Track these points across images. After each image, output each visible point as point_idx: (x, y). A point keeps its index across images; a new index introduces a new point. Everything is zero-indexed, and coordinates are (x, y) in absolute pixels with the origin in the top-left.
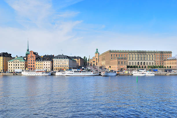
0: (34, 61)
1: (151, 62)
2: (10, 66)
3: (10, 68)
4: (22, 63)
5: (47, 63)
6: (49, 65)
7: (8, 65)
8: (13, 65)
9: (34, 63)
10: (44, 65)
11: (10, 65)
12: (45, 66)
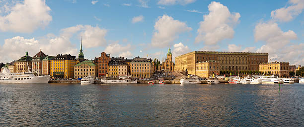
0: (106, 65)
1: (245, 66)
2: (77, 72)
3: (77, 74)
4: (92, 68)
5: (122, 68)
6: (125, 70)
7: (75, 70)
8: (80, 70)
9: (106, 68)
10: (120, 70)
11: (77, 70)
12: (121, 72)
